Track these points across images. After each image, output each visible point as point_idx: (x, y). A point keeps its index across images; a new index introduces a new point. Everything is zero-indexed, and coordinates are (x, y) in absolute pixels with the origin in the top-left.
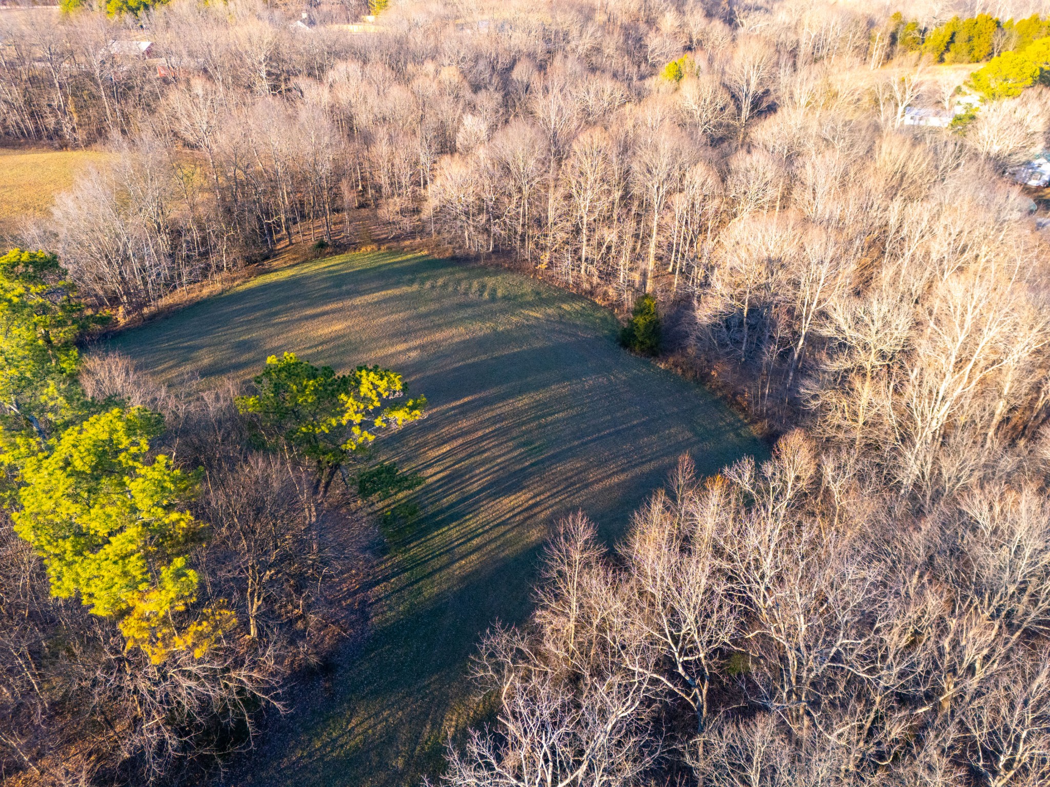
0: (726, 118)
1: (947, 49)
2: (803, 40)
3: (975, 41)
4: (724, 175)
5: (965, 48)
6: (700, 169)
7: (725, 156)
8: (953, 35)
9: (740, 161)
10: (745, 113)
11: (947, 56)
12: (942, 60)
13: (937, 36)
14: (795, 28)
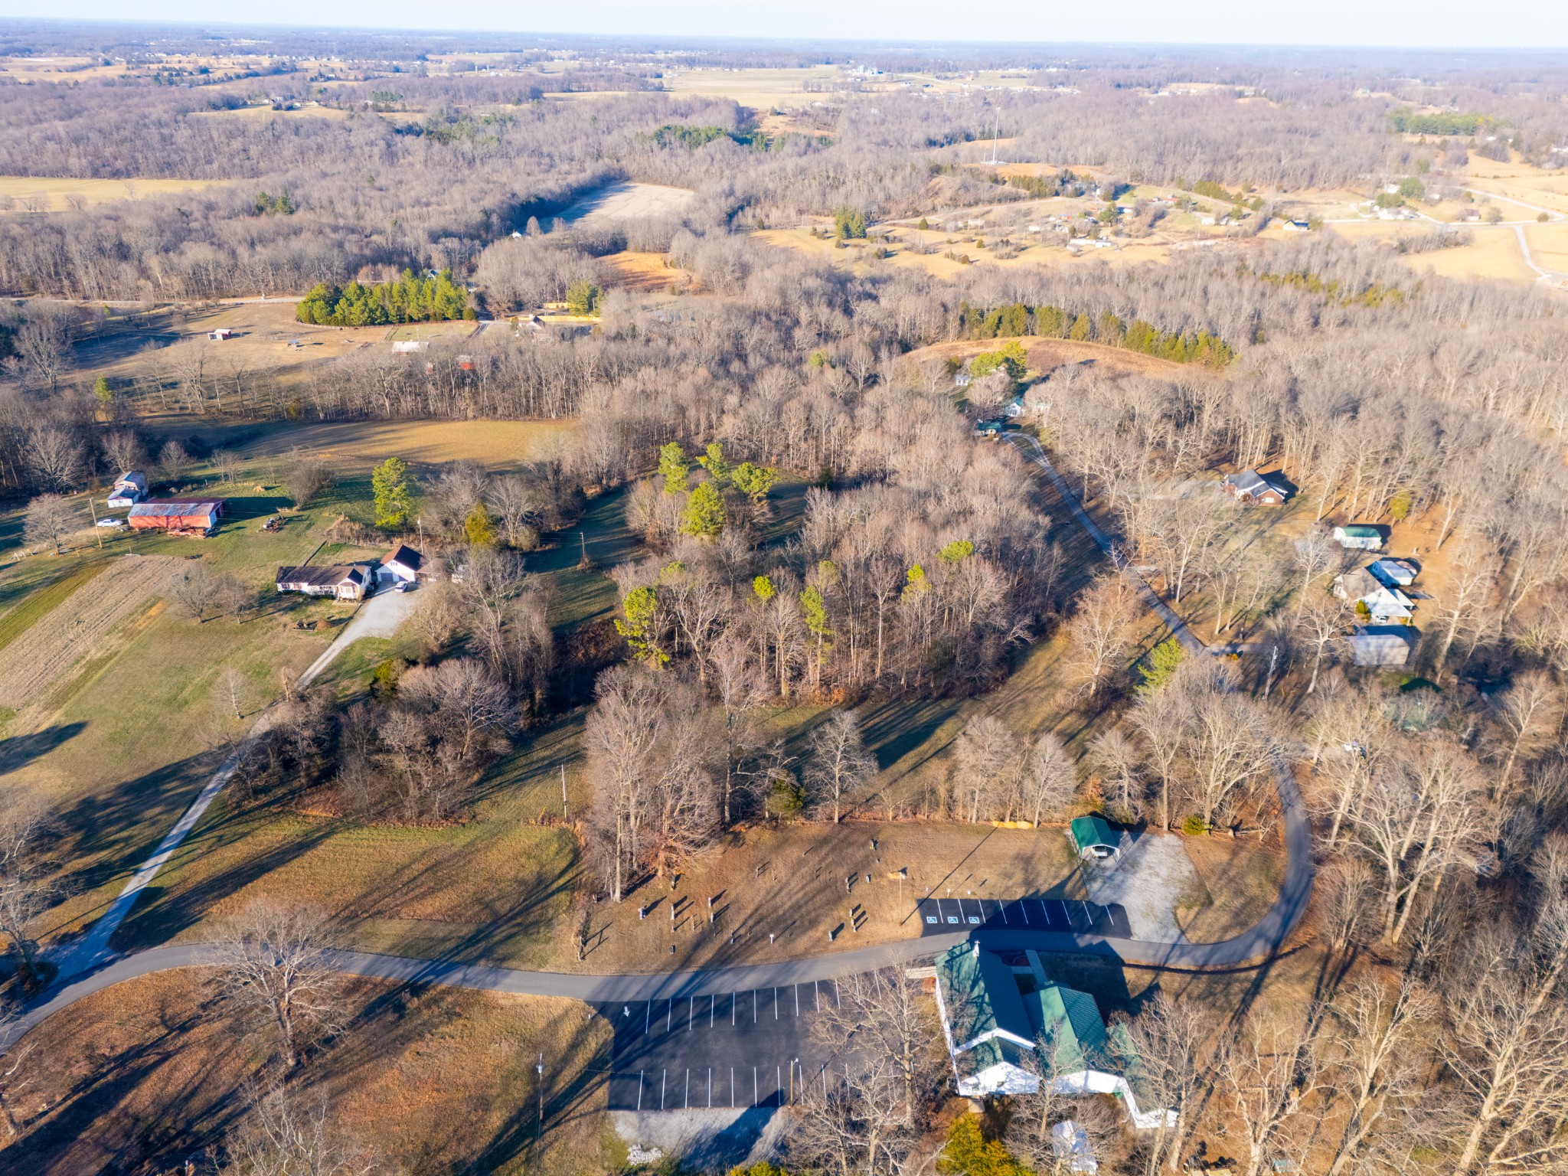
0: (851, 389)
1: (998, 327)
2: (901, 323)
3: (1015, 323)
4: (852, 418)
5: (1010, 327)
6: (842, 415)
7: (852, 410)
8: (1000, 319)
9: (858, 412)
10: (861, 385)
11: (999, 332)
12: (995, 335)
13: (991, 318)
14: (891, 314)
